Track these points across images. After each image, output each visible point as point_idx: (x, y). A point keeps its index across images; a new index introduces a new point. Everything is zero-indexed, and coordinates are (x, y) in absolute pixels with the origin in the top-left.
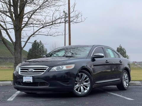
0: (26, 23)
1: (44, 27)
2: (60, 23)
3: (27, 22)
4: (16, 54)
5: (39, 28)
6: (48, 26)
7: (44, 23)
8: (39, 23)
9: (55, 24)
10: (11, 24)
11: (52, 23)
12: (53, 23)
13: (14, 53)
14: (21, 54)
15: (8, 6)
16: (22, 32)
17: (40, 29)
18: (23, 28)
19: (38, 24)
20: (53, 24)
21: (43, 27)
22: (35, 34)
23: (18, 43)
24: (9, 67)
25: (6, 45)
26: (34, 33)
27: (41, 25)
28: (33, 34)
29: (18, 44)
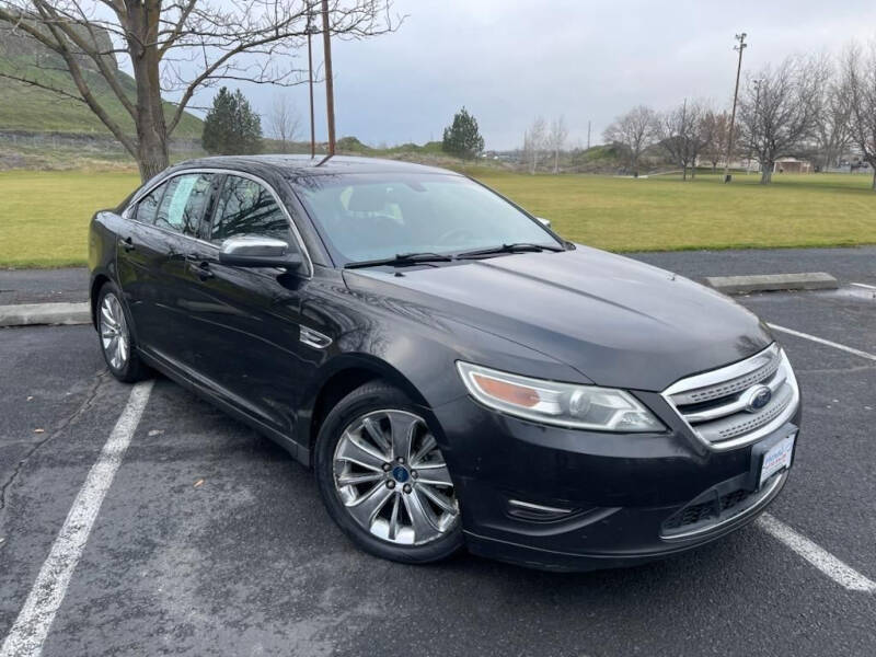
0: (173, 28)
1: (248, 46)
3: (179, 26)
4: (146, 151)
5: (226, 53)
6: (261, 43)
7: (243, 31)
8: (223, 30)
9: (286, 35)
10: (117, 33)
11: (274, 33)
12: (278, 33)
13: (140, 148)
14: (165, 153)
16: (161, 65)
18: (163, 50)
19: (222, 35)
20: (277, 37)
21: (240, 49)
22: (212, 75)
23: (147, 111)
25: (102, 119)
26: (208, 72)
27: (234, 38)
28: (206, 76)
29: (151, 114)
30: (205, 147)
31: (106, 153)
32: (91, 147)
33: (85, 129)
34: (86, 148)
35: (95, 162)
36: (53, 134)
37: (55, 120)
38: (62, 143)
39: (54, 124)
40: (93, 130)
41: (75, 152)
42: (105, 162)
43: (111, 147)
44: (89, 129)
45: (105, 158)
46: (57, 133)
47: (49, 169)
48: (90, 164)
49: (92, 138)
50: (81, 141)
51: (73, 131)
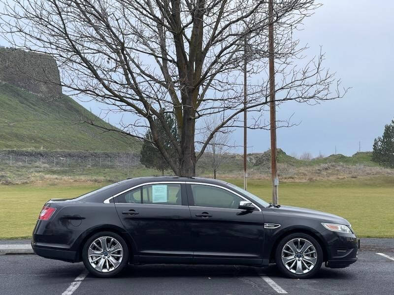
2: (284, 100)
15: (161, 62)
17: (236, 114)
21: (244, 109)
22: (226, 125)
24: (96, 181)
26: (223, 124)
28: (222, 126)
30: (142, 161)
31: (55, 169)
32: (40, 163)
33: (35, 147)
34: (37, 164)
35: (47, 176)
36: (9, 152)
37: (9, 140)
38: (17, 160)
39: (9, 143)
40: (42, 148)
41: (29, 168)
42: (55, 176)
43: (57, 163)
44: (39, 148)
45: (54, 172)
46: (13, 152)
47: (8, 183)
48: (42, 178)
49: (41, 155)
50: (33, 158)
51: (24, 149)
